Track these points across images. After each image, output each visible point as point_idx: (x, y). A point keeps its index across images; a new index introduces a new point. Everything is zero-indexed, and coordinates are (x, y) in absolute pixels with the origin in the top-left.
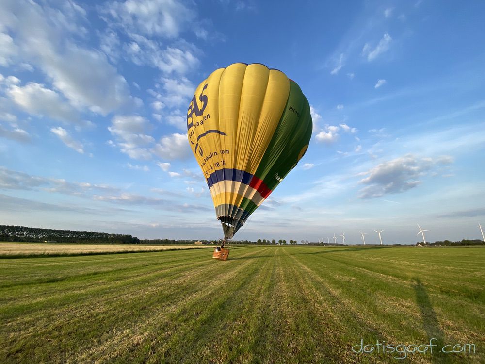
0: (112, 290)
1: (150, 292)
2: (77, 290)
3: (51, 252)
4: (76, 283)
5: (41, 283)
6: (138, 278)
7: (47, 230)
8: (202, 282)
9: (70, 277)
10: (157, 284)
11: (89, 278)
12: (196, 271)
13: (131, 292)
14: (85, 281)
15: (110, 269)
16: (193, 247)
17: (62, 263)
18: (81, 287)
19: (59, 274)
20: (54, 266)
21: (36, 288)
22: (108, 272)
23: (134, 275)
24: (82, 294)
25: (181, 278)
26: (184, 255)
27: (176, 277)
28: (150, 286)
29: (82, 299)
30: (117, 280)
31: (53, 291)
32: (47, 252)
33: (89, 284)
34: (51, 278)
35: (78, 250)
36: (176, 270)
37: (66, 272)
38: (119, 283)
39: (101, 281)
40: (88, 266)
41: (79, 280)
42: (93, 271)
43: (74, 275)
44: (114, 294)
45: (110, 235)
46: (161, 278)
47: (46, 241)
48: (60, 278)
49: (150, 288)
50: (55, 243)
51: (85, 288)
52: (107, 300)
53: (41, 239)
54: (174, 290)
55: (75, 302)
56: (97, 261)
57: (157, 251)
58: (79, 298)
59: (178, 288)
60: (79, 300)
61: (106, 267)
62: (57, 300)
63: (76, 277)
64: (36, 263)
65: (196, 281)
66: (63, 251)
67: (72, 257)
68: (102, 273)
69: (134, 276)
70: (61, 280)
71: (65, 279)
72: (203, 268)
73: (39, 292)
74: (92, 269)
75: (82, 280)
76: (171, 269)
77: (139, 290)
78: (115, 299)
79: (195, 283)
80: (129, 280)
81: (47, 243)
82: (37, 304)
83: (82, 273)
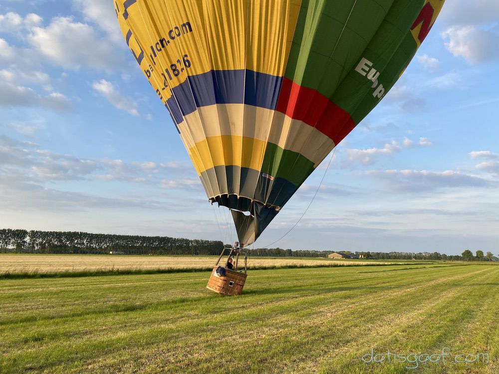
0: (210, 327)
1: (269, 335)
2: (165, 324)
3: (122, 268)
4: (160, 314)
5: (117, 311)
6: (245, 312)
7: (111, 235)
8: (356, 326)
9: (151, 304)
10: (277, 324)
11: (176, 307)
12: (340, 306)
13: (240, 333)
14: (172, 311)
15: (202, 295)
16: (327, 263)
17: (137, 284)
18: (168, 320)
19: (136, 299)
20: (127, 287)
21: (113, 319)
22: (199, 300)
23: (237, 306)
24: (171, 331)
25: (315, 316)
26: (313, 277)
27: (306, 315)
28: (266, 326)
29: (173, 337)
30: (215, 312)
31: (135, 323)
32: (116, 268)
33: (178, 316)
34: (128, 304)
35: (153, 264)
36: (304, 303)
37: (145, 297)
38: (218, 317)
39: (192, 313)
40: (171, 289)
41: (164, 309)
42: (179, 297)
43: (155, 301)
44: (215, 333)
45: (192, 241)
46: (282, 314)
47: (111, 252)
48: (139, 305)
49: (266, 329)
50: (123, 254)
51: (174, 321)
52: (207, 341)
53: (106, 249)
54: (307, 336)
55: (165, 340)
56: (181, 282)
57: (265, 268)
58: (169, 336)
59: (314, 334)
60: (170, 339)
61: (195, 291)
62: (142, 335)
63: (158, 304)
64: (106, 282)
65: (343, 323)
66: (135, 267)
67: (148, 276)
68: (192, 301)
69: (238, 308)
70: (141, 308)
71: (146, 306)
72: (352, 301)
73: (118, 324)
74: (178, 294)
75: (168, 309)
76: (295, 299)
77: (250, 330)
78: (218, 341)
79: (342, 327)
80: (232, 313)
81: (113, 254)
82: (119, 340)
83: (164, 299)
